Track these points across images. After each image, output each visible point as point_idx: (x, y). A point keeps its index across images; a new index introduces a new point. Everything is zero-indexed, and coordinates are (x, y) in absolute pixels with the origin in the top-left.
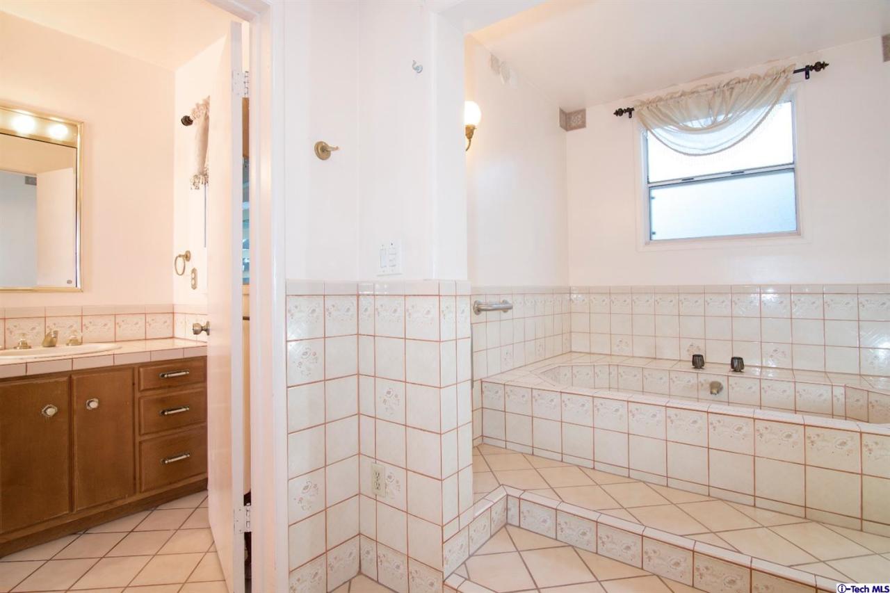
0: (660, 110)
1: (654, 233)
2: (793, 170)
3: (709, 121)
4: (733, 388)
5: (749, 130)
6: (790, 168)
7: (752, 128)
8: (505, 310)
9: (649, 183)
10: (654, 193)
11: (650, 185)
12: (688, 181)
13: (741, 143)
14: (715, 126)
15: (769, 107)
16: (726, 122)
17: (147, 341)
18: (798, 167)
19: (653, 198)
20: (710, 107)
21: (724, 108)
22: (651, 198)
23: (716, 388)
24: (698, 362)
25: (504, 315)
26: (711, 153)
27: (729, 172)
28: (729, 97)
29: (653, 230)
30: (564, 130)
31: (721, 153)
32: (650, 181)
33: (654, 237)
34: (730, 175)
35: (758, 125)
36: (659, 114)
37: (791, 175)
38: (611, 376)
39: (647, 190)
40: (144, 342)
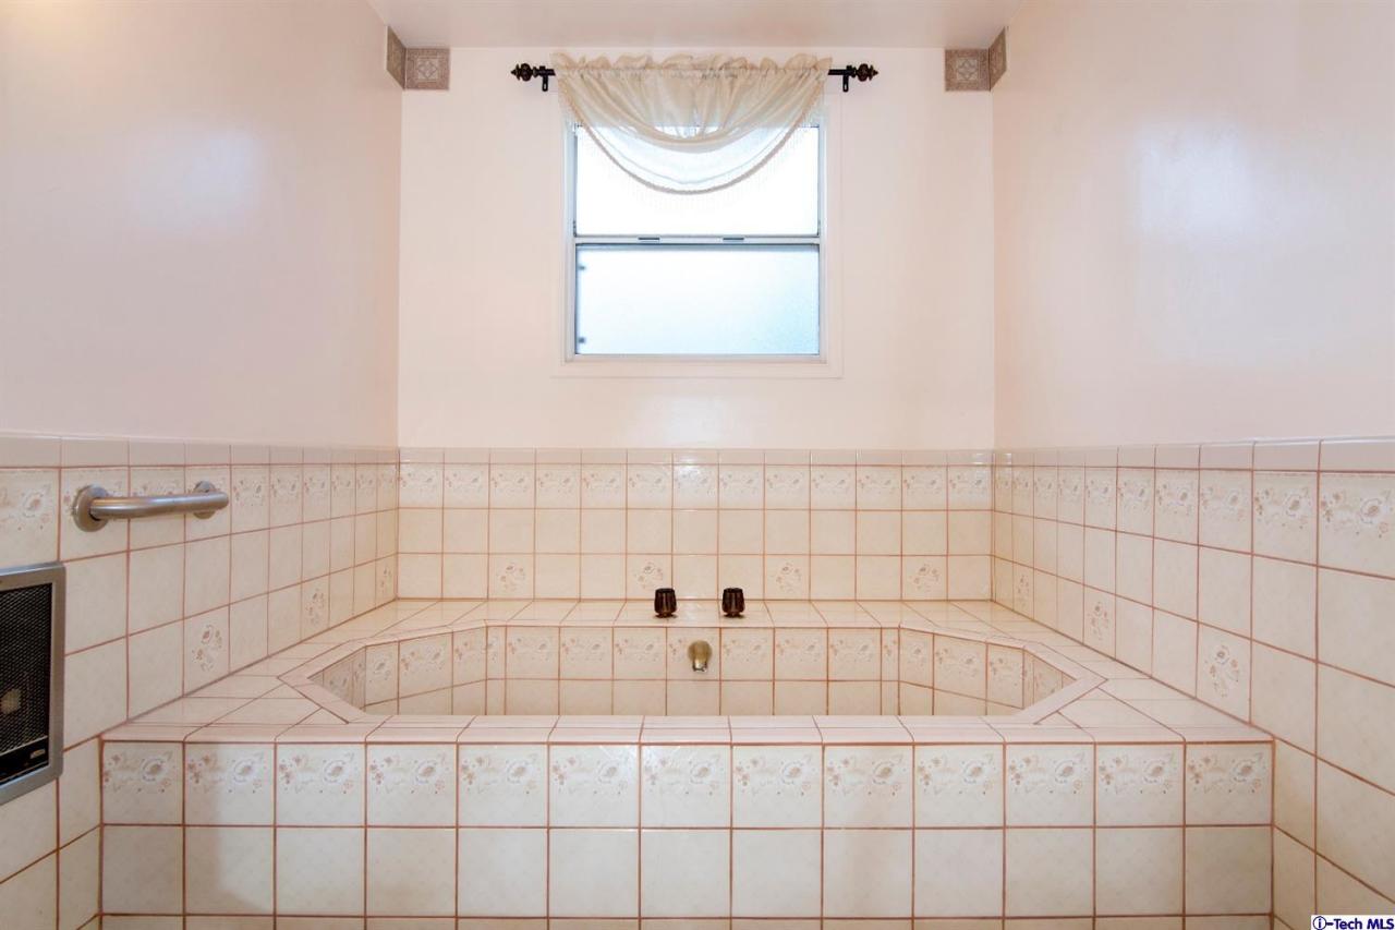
0: (605, 87)
1: (582, 340)
2: (817, 247)
3: (694, 131)
4: (728, 651)
5: (759, 160)
6: (811, 244)
7: (762, 157)
8: (204, 510)
9: (575, 235)
10: (586, 257)
11: (579, 241)
12: (649, 243)
13: (743, 183)
14: (701, 143)
15: (787, 130)
16: (721, 139)
18: (823, 241)
19: (583, 268)
20: (694, 105)
21: (718, 110)
22: (579, 268)
23: (700, 653)
24: (665, 603)
25: (197, 527)
26: (695, 192)
27: (719, 237)
28: (728, 91)
29: (581, 334)
30: (395, 84)
31: (710, 195)
32: (578, 232)
33: (583, 349)
34: (721, 241)
35: (771, 155)
36: (602, 92)
37: (812, 256)
38: (491, 651)
39: (572, 249)
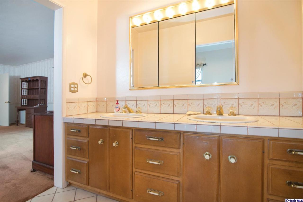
17: (281, 118)
40: (278, 118)
